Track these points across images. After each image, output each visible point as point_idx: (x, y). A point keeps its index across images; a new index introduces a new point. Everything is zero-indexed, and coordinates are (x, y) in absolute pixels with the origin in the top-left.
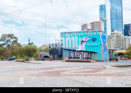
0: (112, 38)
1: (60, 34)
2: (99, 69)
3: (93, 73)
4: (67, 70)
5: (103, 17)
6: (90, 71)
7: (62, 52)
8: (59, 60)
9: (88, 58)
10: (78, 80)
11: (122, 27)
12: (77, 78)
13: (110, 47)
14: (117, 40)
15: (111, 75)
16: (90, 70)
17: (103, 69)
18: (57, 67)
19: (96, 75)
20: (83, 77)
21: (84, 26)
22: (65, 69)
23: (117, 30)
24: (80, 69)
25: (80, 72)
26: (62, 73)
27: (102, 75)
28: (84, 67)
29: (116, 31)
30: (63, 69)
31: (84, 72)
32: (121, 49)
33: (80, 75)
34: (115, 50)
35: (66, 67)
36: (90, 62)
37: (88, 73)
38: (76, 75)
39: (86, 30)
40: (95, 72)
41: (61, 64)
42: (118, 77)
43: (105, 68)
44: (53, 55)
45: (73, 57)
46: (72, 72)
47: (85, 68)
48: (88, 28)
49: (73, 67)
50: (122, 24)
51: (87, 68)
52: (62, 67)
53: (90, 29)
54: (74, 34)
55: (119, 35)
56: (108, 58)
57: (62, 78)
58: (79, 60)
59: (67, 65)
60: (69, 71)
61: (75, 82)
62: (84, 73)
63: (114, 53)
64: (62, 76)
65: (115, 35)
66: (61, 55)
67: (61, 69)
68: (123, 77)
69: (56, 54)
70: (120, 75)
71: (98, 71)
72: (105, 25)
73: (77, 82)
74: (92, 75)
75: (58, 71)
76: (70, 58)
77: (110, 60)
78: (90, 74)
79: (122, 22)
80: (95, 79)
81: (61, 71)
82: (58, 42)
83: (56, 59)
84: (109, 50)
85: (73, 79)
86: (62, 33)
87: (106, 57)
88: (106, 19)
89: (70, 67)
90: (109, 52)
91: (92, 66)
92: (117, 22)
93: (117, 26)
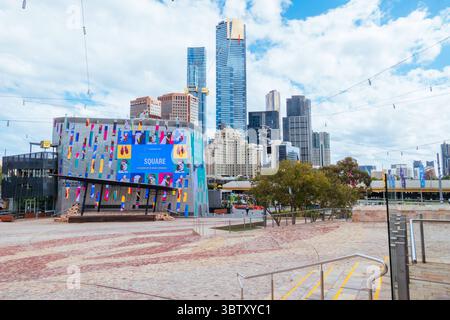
1: (52, 121)
2: (180, 241)
3: (161, 255)
4: (73, 253)
5: (197, 84)
6: (153, 247)
7: (55, 187)
8: (43, 216)
9: (147, 207)
10: (109, 284)
11: (244, 117)
12: (107, 277)
13: (213, 173)
15: (212, 256)
16: (153, 244)
17: (191, 239)
18: (34, 244)
19: (170, 259)
20: (126, 271)
21: (140, 105)
22: (64, 248)
23: (232, 126)
24: (120, 245)
25: (120, 255)
26: (50, 265)
27: (187, 257)
28: (134, 237)
29: (228, 130)
30: (57, 250)
31: (131, 253)
32: (240, 179)
33: (118, 265)
34: (226, 182)
35: (68, 241)
36: (152, 219)
37: (146, 257)
38: (105, 265)
39: (144, 118)
40: (167, 250)
41: (48, 233)
42: (230, 258)
43: (195, 234)
44: (17, 200)
45: (97, 205)
46: (90, 258)
47: (135, 241)
48: (152, 113)
49: (95, 239)
50: (245, 111)
51: (143, 241)
52: (53, 243)
53: (159, 114)
54: (106, 128)
56: (205, 203)
57: (49, 282)
58: (116, 214)
59: (74, 235)
60: (82, 256)
61: (100, 289)
62: (131, 258)
63: (223, 191)
64: (49, 275)
66: (51, 197)
67: (47, 251)
68: (242, 258)
69: (30, 194)
70: (233, 252)
71: (175, 246)
72: (202, 108)
73: (109, 290)
74: (156, 261)
75: (34, 258)
76: (85, 207)
77: (212, 210)
78: (152, 256)
79: (245, 105)
80: (165, 273)
81: (49, 258)
82: (42, 150)
83: (31, 215)
84: (210, 181)
85: (92, 282)
86: (58, 121)
87: (199, 203)
88: (204, 90)
89: (86, 239)
90: (210, 188)
91: (158, 232)
92: (232, 103)
93: (232, 115)
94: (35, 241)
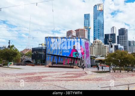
0: (95, 45)
1: (45, 38)
2: (81, 75)
3: (74, 79)
4: (49, 76)
5: (87, 25)
6: (72, 76)
7: (45, 57)
8: (42, 65)
9: (71, 64)
10: (58, 85)
11: (103, 36)
12: (58, 83)
13: (92, 54)
14: (99, 48)
15: (91, 80)
16: (73, 75)
17: (84, 75)
18: (39, 73)
19: (77, 80)
20: (64, 82)
21: (69, 33)
22: (47, 74)
23: (99, 39)
24: (63, 75)
25: (62, 78)
26: (43, 79)
27: (83, 80)
28: (67, 72)
29: (97, 40)
30: (45, 75)
31: (66, 77)
32: (102, 56)
33: (61, 80)
34: (97, 57)
36: (73, 68)
37: (70, 79)
38: (58, 80)
39: (71, 37)
40: (76, 77)
41: (43, 70)
42: (97, 81)
43: (86, 73)
44: (35, 60)
45: (57, 63)
46: (54, 78)
47: (67, 74)
48: (73, 35)
49: (56, 72)
50: (103, 34)
51: (69, 74)
52: (44, 73)
53: (75, 36)
55: (100, 43)
56: (90, 64)
57: (42, 83)
59: (49, 71)
60: (51, 77)
61: (56, 87)
62: (66, 79)
63: (95, 60)
64: (42, 81)
65: (97, 43)
66: (44, 60)
67: (42, 75)
68: (101, 82)
69: (39, 59)
70: (98, 80)
71: (79, 76)
72: (89, 33)
73: (58, 87)
74: (73, 80)
75: (39, 76)
76: (53, 63)
77: (92, 66)
78: (72, 79)
79: (103, 32)
80: (75, 84)
81: (43, 77)
82: (42, 46)
83: (39, 65)
84: (91, 57)
85: (54, 84)
86: (46, 38)
87: (87, 63)
88: (89, 27)
89: (53, 72)
90: (91, 59)
91: (74, 72)
92: (99, 31)
93: (99, 35)
94: (39, 72)
